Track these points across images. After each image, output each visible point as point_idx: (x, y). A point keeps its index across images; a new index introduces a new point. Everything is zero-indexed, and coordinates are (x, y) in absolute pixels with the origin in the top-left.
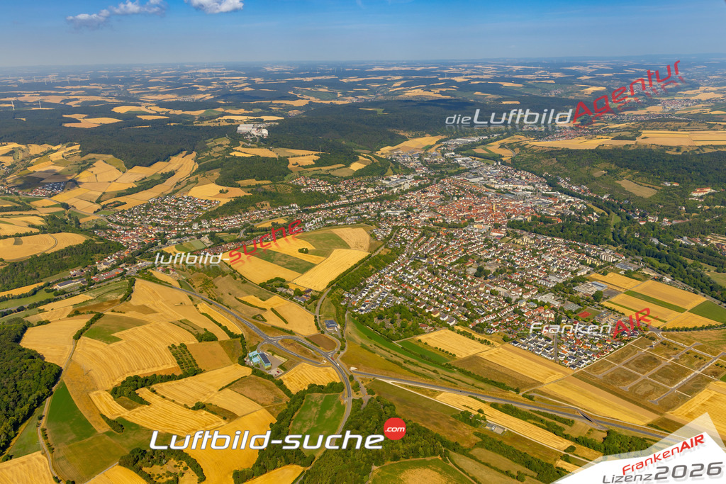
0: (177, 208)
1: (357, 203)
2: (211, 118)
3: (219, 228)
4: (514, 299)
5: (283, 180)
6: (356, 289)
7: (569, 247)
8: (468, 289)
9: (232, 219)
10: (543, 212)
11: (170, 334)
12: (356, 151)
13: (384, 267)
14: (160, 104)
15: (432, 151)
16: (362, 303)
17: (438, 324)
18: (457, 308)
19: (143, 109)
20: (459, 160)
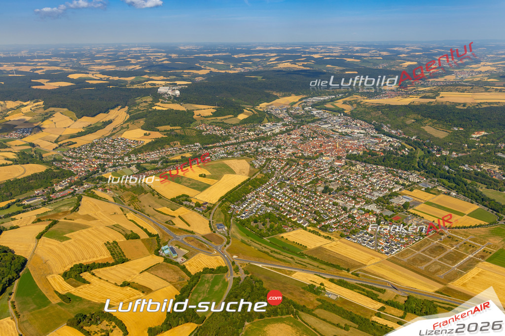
0: (113, 146)
1: (242, 142)
2: (140, 82)
3: (143, 160)
4: (349, 208)
5: (190, 126)
6: (239, 202)
7: (388, 172)
8: (317, 202)
9: (153, 154)
10: (371, 149)
11: (106, 235)
12: (243, 106)
13: (259, 186)
14: (103, 72)
15: (296, 106)
16: (243, 211)
17: (296, 226)
18: (309, 214)
19: (90, 76)
20: (315, 113)
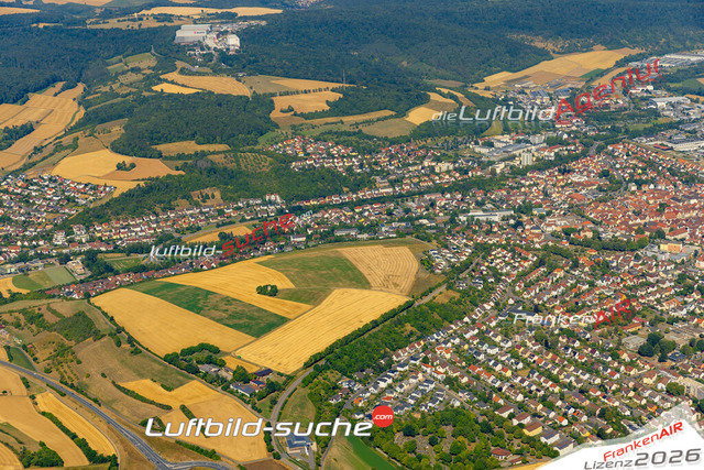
1: (410, 195)
2: (125, 11)
3: (107, 243)
5: (256, 143)
6: (369, 372)
8: (618, 382)
9: (137, 225)
12: (429, 82)
13: (438, 328)
16: (376, 401)
17: (533, 451)
18: (585, 418)
20: (661, 104)
